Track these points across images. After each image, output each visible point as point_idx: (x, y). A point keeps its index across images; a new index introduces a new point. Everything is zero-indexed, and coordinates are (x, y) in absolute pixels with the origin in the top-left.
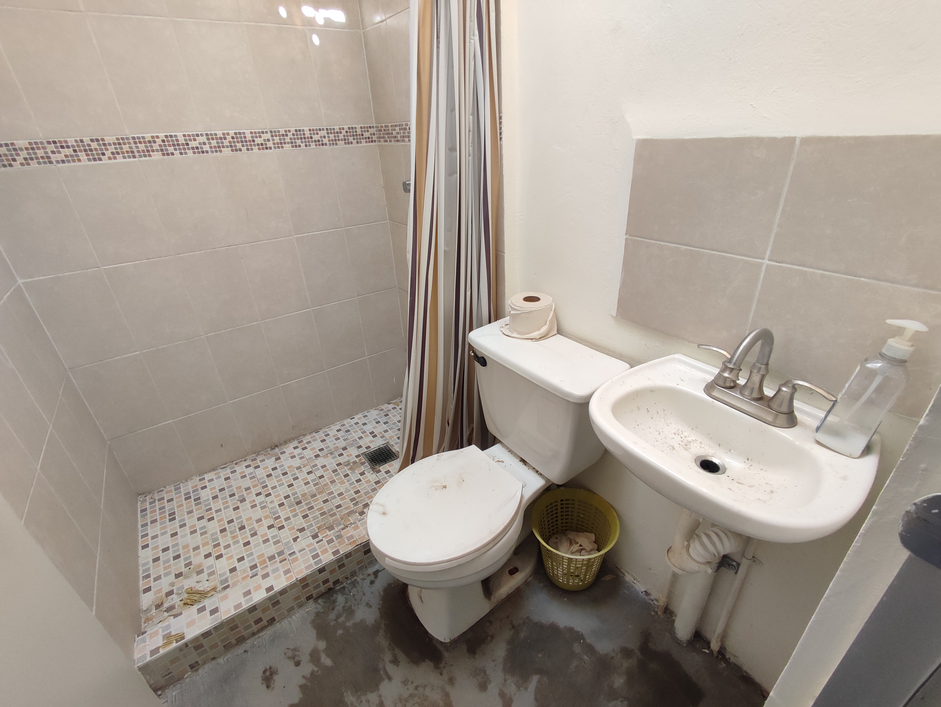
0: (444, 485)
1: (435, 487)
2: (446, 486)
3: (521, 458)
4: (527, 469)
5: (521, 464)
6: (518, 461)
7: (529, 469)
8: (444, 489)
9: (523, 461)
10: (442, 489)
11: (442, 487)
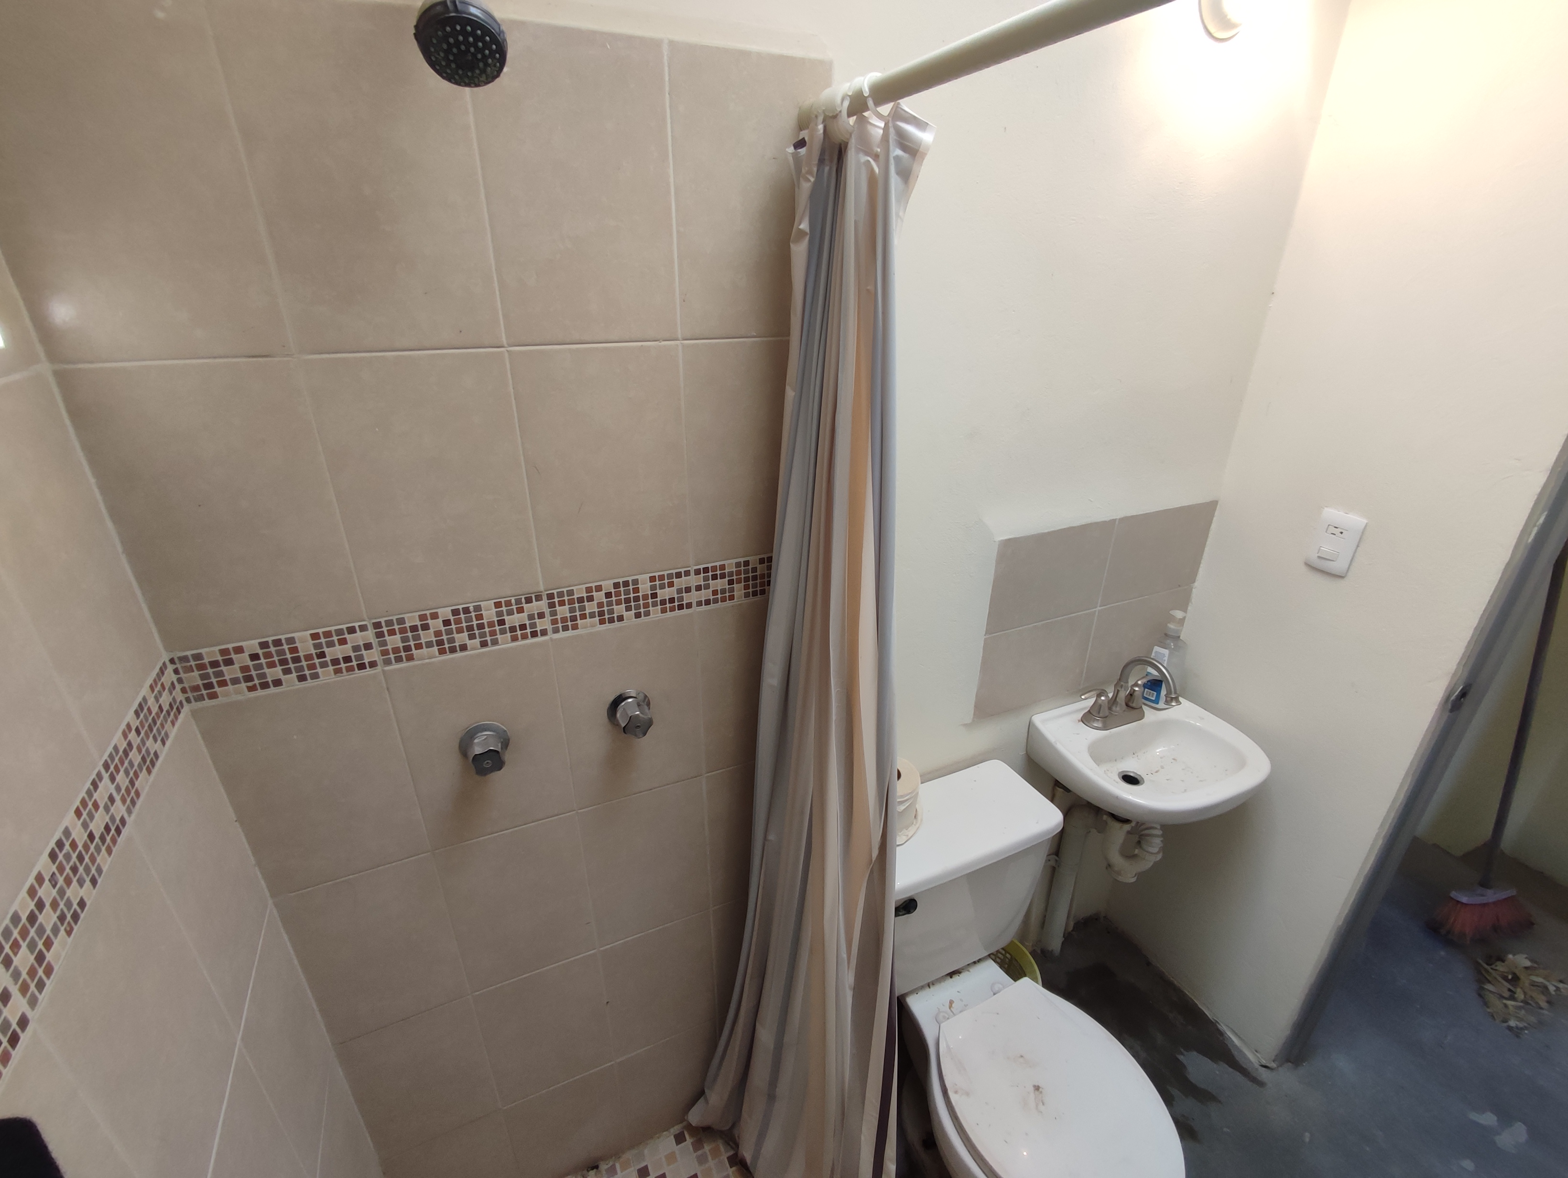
0: (1032, 1089)
1: (1037, 1105)
2: (1034, 1086)
3: (948, 975)
4: (968, 972)
5: (956, 978)
6: (951, 980)
7: (968, 971)
8: (1040, 1090)
9: (951, 975)
10: (1041, 1092)
11: (1037, 1092)
